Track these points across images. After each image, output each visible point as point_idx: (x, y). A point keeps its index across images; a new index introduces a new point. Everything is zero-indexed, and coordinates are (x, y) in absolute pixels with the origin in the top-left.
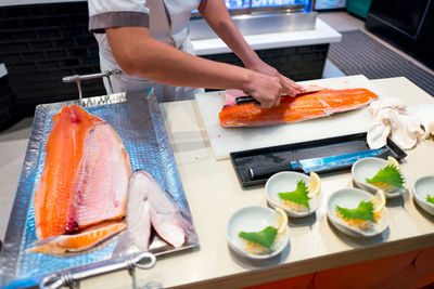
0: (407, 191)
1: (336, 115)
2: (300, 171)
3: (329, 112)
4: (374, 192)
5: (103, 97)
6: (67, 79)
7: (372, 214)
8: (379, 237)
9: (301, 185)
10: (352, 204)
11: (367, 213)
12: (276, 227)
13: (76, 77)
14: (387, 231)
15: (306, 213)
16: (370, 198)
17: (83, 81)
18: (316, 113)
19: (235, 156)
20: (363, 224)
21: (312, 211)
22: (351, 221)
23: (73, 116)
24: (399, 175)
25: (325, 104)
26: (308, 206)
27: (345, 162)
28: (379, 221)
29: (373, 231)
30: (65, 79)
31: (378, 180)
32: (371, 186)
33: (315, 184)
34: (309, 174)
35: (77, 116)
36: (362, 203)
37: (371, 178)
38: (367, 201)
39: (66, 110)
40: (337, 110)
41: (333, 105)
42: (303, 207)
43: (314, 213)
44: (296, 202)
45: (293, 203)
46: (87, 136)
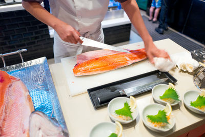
0: (181, 101)
2: (125, 95)
3: (130, 62)
4: (165, 105)
5: (18, 65)
7: (166, 118)
9: (126, 104)
10: (154, 113)
11: (162, 118)
12: (116, 133)
13: (1, 55)
15: (131, 121)
16: (163, 108)
17: (5, 57)
18: (123, 64)
19: (90, 91)
20: (162, 124)
21: (134, 119)
22: (156, 124)
24: (176, 93)
25: (128, 59)
26: (131, 117)
27: (148, 89)
28: (170, 121)
31: (165, 97)
32: (162, 101)
33: (133, 102)
34: (129, 97)
36: (160, 111)
37: (162, 95)
38: (162, 110)
41: (132, 58)
42: (129, 118)
43: (135, 120)
44: (125, 115)
45: (124, 116)
46: (7, 90)
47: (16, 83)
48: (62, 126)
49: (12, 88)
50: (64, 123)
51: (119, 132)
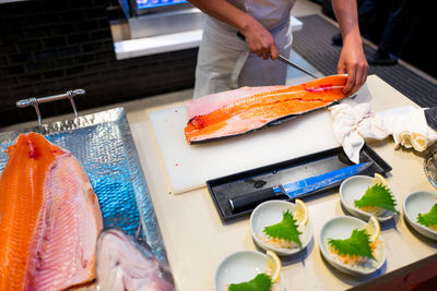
2: (283, 196)
4: (366, 219)
5: (67, 122)
6: (21, 103)
7: (369, 248)
8: (379, 271)
9: (287, 216)
10: (344, 234)
11: (361, 247)
12: (269, 274)
13: (33, 100)
14: (385, 265)
15: (298, 250)
16: (362, 226)
17: (41, 105)
19: (212, 184)
20: (360, 259)
21: (304, 246)
22: (348, 257)
23: (32, 149)
26: (298, 242)
27: (330, 182)
29: (371, 267)
30: (19, 104)
31: (365, 203)
32: (361, 211)
33: (301, 211)
34: (293, 201)
35: (36, 149)
36: (355, 232)
37: (359, 199)
38: (360, 230)
42: (293, 244)
43: (306, 248)
44: (285, 238)
45: (283, 241)
49: (56, 172)
51: (273, 271)
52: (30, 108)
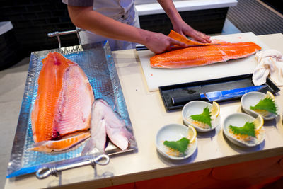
0: (279, 116)
1: (231, 61)
2: (206, 100)
3: (226, 59)
4: (256, 116)
5: (75, 47)
6: (50, 34)
7: (254, 132)
8: (258, 146)
9: (206, 110)
10: (240, 124)
11: (250, 131)
12: (188, 138)
13: (56, 33)
14: (263, 143)
15: (209, 129)
16: (253, 120)
17: (61, 36)
18: (217, 59)
19: (162, 89)
20: (247, 138)
21: (213, 128)
22: (239, 136)
23: (55, 60)
24: (274, 105)
25: (223, 53)
26: (210, 125)
27: (236, 95)
28: (258, 136)
29: (253, 143)
30: (49, 34)
31: (258, 108)
32: (253, 111)
33: (216, 109)
34: (212, 103)
35: (58, 60)
36: (247, 123)
37: (254, 106)
38: (250, 122)
39: (51, 56)
40: (232, 57)
41: (229, 54)
42: (207, 125)
43: (214, 130)
44: (202, 122)
45: (200, 123)
46: (64, 73)
47: (74, 67)
48: (126, 121)
49: (69, 73)
50: (128, 119)
51: (192, 137)
52: (55, 37)
